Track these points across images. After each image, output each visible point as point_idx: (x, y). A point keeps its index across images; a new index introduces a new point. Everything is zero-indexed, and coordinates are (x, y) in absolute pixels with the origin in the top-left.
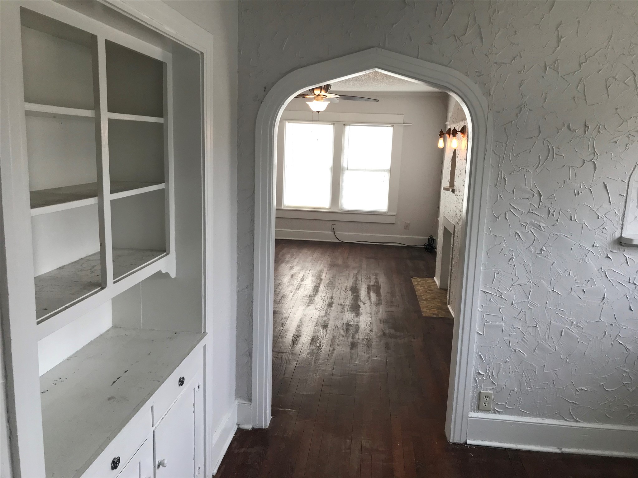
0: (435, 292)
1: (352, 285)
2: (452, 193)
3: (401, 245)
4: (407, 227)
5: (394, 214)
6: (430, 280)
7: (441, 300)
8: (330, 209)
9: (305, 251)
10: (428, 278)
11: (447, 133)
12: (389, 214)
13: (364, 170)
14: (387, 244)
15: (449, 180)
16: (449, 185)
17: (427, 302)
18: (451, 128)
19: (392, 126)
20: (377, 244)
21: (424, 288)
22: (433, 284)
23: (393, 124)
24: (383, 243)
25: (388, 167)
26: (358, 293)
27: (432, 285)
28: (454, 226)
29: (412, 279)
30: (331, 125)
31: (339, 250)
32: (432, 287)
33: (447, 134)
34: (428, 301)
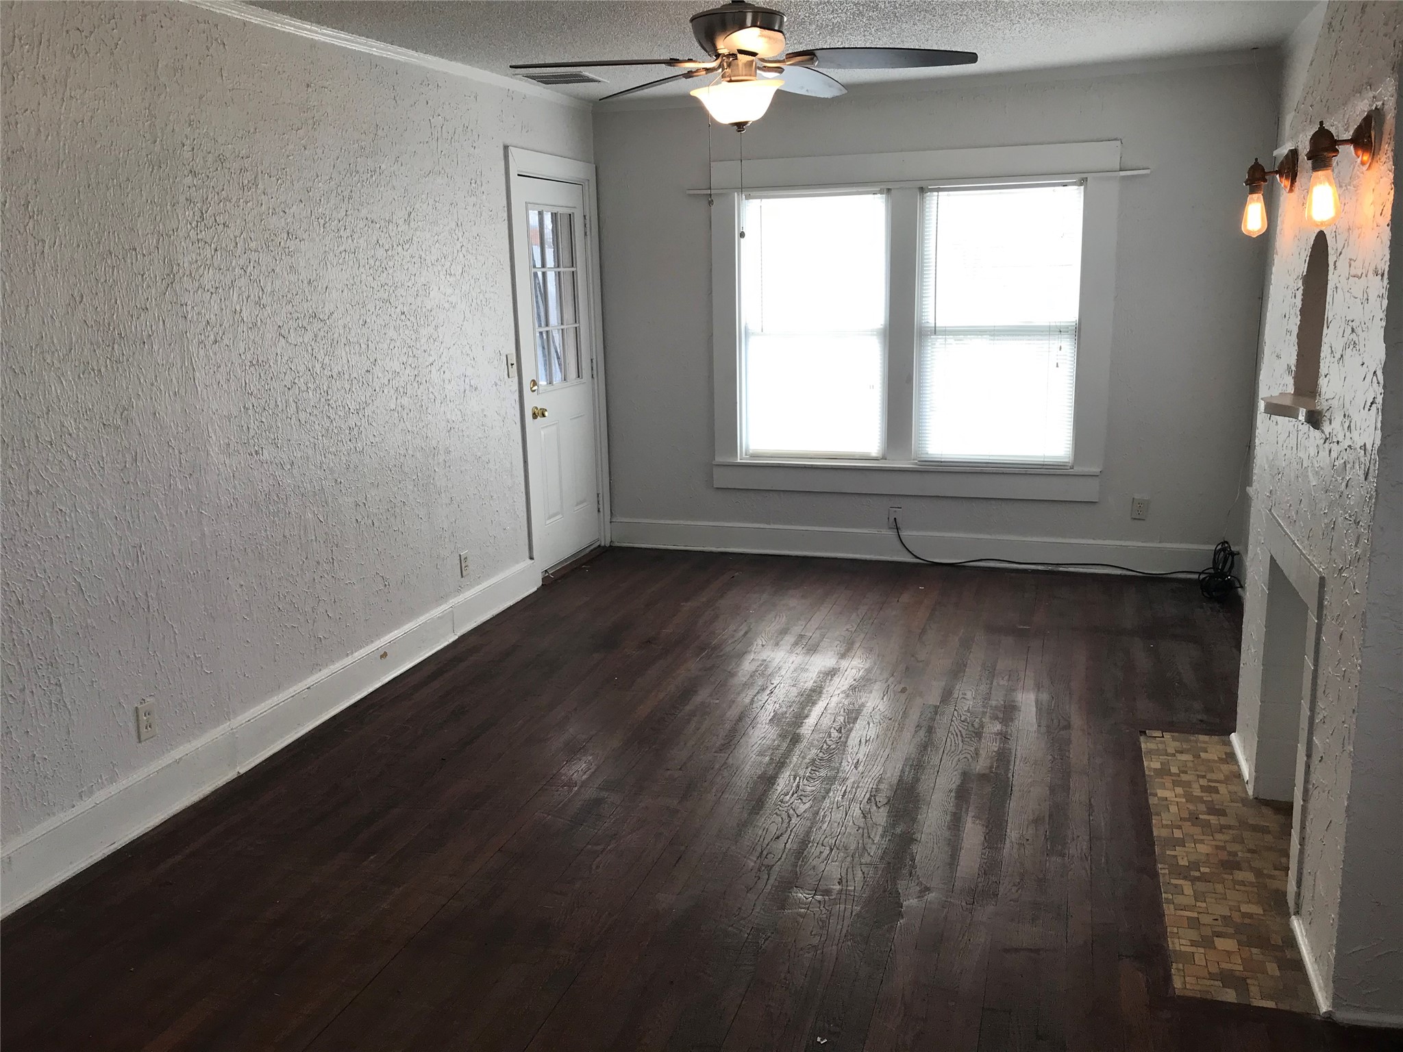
0: (1233, 822)
1: (903, 771)
2: (1307, 426)
3: (1119, 572)
4: (1140, 512)
5: (1095, 470)
6: (1211, 748)
7: (1259, 873)
8: (884, 458)
9: (793, 602)
10: (1206, 738)
11: (1280, 172)
12: (1078, 470)
13: (990, 331)
14: (1071, 569)
15: (1294, 368)
16: (1291, 390)
17: (1200, 886)
18: (1300, 148)
19: (1082, 182)
20: (1040, 568)
21: (1190, 798)
22: (1225, 768)
23: (1084, 176)
24: (1057, 564)
25: (1071, 314)
26: (914, 820)
27: (1221, 777)
28: (1322, 580)
29: (1142, 739)
30: (879, 195)
31: (906, 598)
32: (1222, 789)
33: (1281, 176)
34: (1203, 878)
